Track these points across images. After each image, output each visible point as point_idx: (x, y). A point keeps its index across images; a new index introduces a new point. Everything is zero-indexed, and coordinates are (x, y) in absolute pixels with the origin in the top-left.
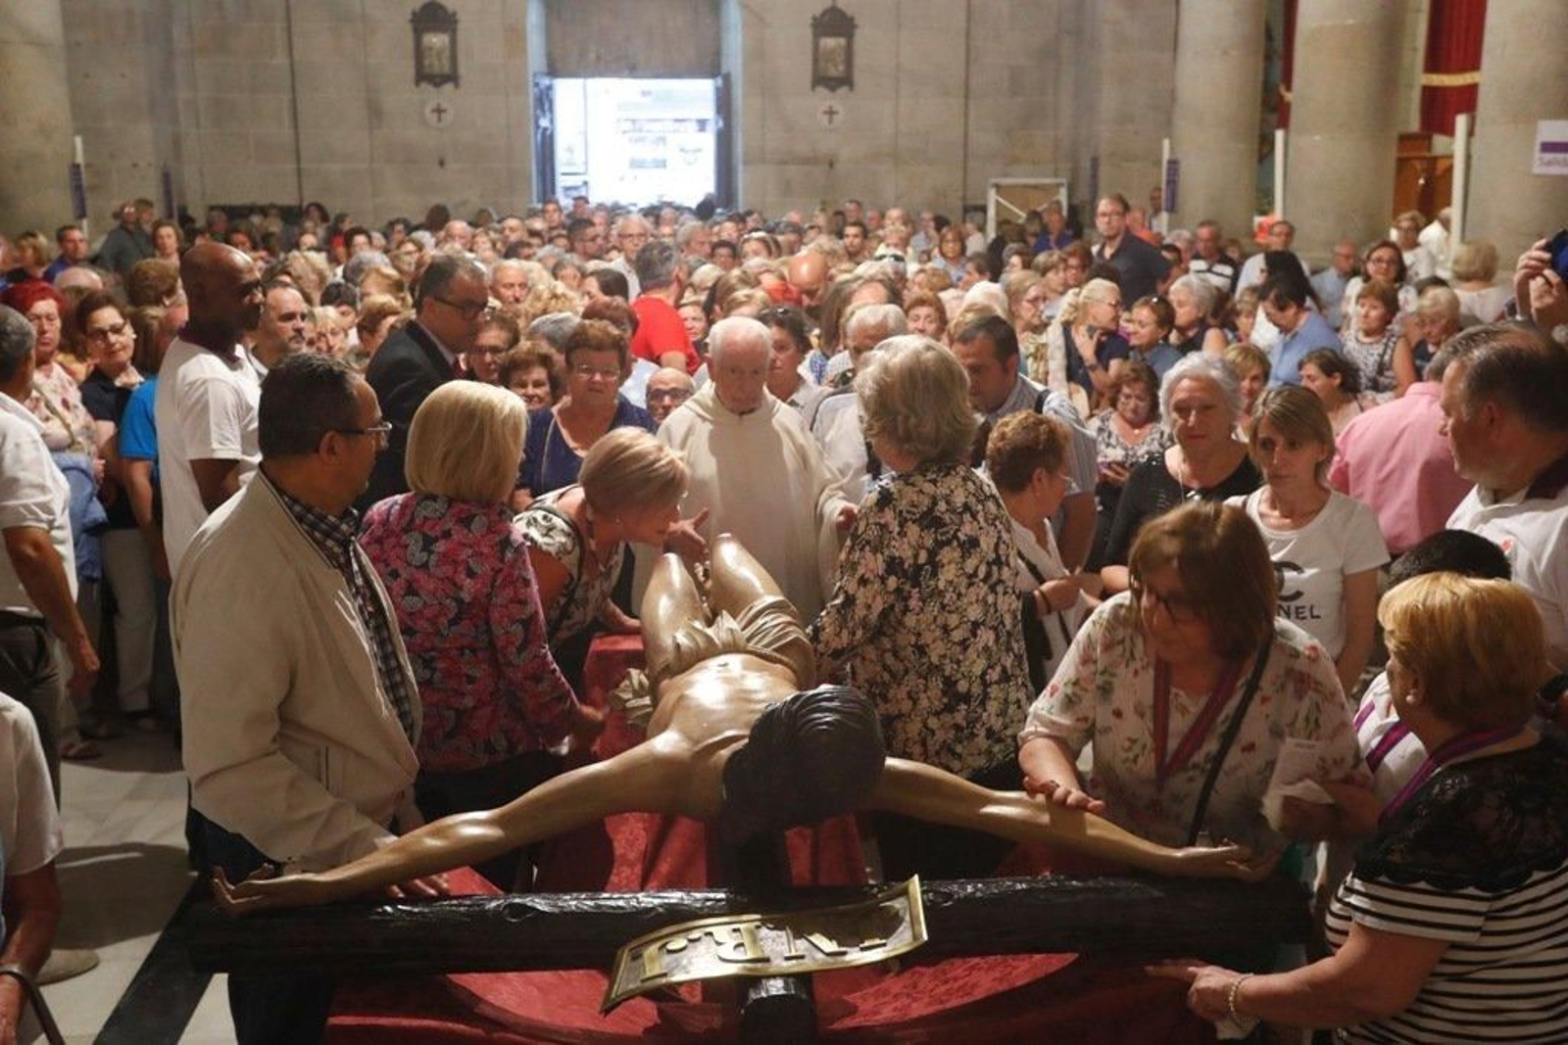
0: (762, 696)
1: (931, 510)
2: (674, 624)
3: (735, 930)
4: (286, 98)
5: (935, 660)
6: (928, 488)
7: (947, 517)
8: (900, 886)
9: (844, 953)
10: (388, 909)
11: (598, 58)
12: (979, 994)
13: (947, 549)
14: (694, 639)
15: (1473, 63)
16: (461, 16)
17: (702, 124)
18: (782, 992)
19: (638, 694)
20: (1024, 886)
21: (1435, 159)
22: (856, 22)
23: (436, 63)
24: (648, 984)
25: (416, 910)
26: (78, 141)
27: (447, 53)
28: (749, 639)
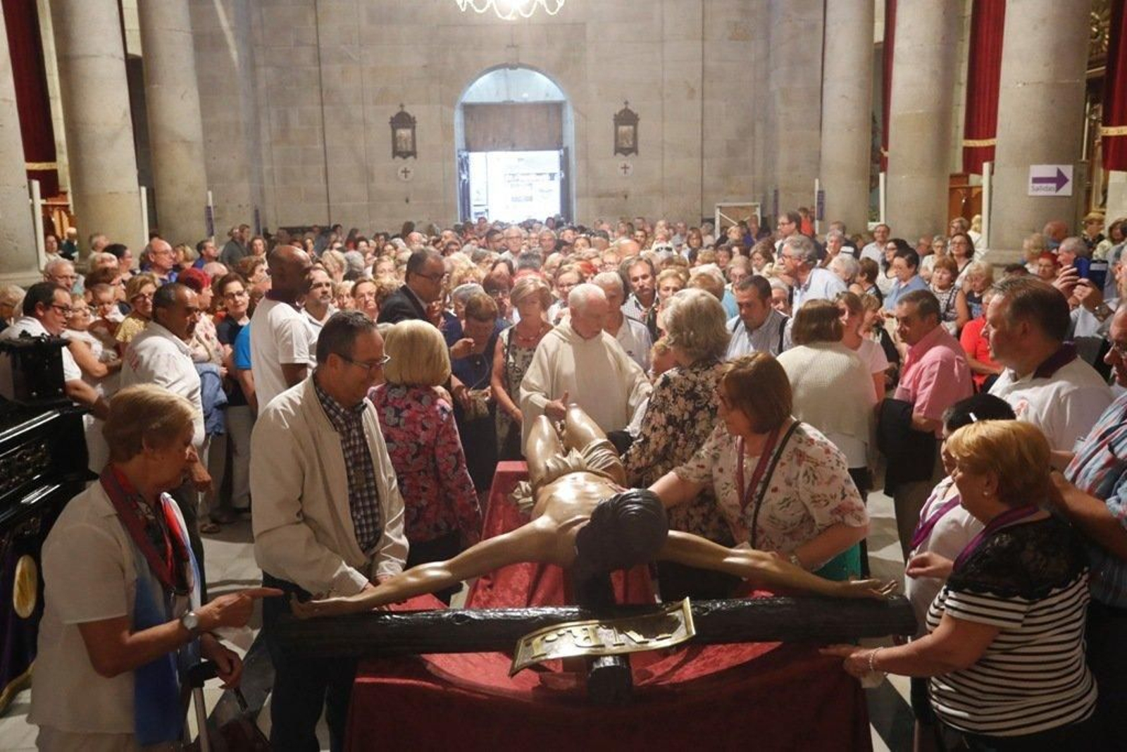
0: (597, 495)
1: (692, 389)
2: (545, 455)
3: (585, 629)
4: (322, 167)
7: (702, 394)
8: (679, 604)
9: (647, 642)
10: (388, 617)
11: (494, 141)
12: (723, 666)
13: (701, 412)
14: (557, 464)
15: (992, 134)
16: (417, 119)
17: (552, 176)
18: (612, 664)
19: (525, 496)
20: (750, 603)
21: (971, 188)
22: (639, 116)
23: (404, 146)
24: (535, 660)
25: (403, 618)
26: (210, 194)
27: (410, 140)
28: (588, 464)
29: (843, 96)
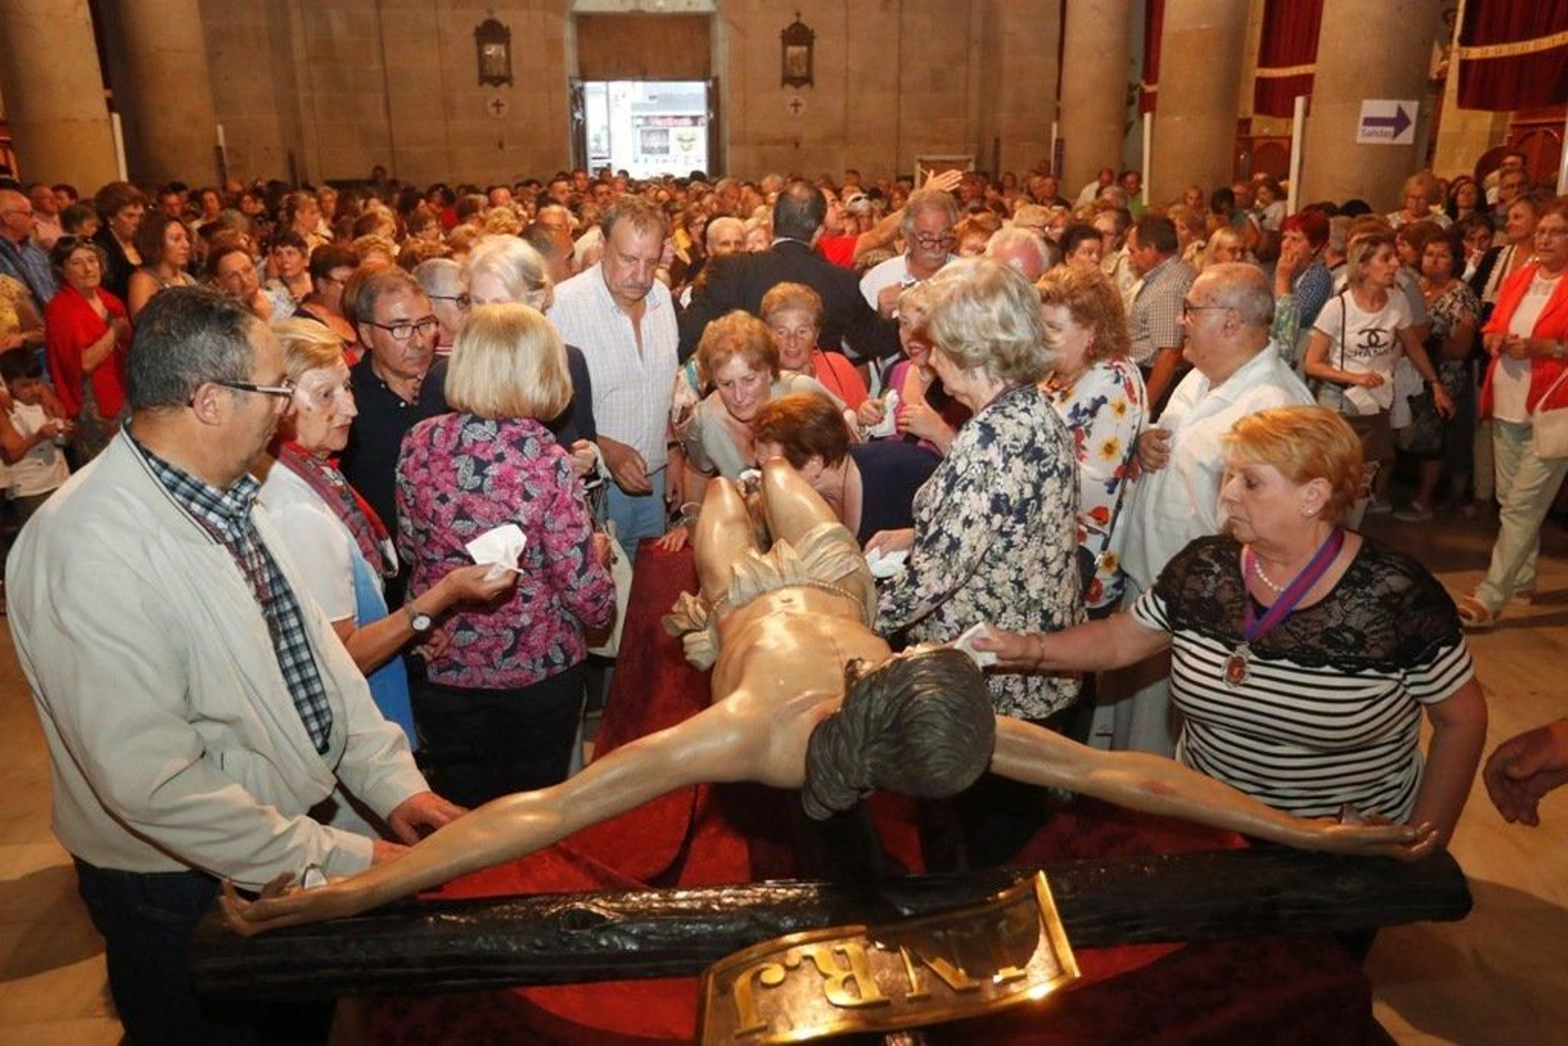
1: (1032, 442)
4: (381, 96)
5: (1034, 595)
6: (1024, 417)
7: (1047, 448)
11: (617, 66)
13: (1049, 480)
14: (753, 571)
15: (1309, 57)
16: (512, 31)
17: (695, 120)
21: (1251, 140)
22: (816, 32)
23: (495, 69)
26: (220, 128)
27: (504, 60)
28: (810, 571)
29: (1094, 7)
